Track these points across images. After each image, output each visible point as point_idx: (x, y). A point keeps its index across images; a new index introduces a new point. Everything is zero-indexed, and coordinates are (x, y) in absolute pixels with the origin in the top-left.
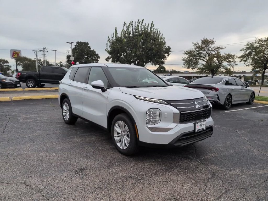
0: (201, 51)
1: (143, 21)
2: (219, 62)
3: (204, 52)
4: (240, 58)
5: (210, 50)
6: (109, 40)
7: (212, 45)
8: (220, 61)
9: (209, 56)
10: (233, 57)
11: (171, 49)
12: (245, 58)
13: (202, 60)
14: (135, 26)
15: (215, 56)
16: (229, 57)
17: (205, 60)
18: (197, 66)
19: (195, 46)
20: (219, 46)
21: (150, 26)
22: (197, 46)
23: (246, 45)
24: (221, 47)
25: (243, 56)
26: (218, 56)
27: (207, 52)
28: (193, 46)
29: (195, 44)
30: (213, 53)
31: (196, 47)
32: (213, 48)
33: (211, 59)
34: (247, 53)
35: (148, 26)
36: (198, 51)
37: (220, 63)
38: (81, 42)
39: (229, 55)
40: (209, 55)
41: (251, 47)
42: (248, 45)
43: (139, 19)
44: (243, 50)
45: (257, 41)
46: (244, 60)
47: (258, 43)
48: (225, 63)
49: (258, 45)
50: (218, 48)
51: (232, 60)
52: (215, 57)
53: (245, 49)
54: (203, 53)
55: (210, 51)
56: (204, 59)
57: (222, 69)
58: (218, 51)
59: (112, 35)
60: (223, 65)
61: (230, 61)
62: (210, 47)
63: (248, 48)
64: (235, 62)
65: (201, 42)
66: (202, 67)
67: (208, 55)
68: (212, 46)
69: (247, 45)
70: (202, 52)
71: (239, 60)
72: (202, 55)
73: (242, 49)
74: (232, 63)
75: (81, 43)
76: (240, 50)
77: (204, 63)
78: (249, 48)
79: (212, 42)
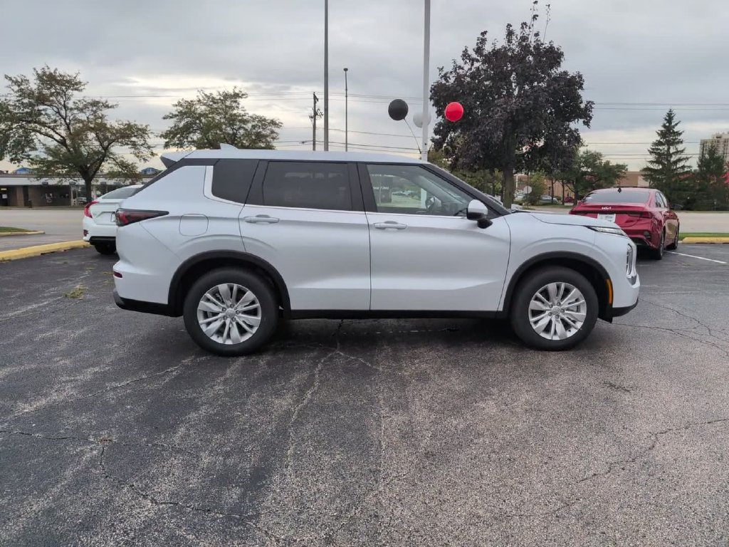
0: (41, 107)
2: (101, 145)
3: (50, 111)
4: (165, 136)
5: (70, 105)
7: (75, 92)
8: (106, 143)
9: (68, 125)
10: (143, 132)
12: (176, 139)
13: (46, 135)
15: (92, 126)
16: (129, 133)
17: (58, 137)
18: (30, 153)
19: (16, 88)
20: (97, 100)
22: (22, 87)
23: (176, 106)
24: (103, 100)
25: (170, 132)
26: (100, 129)
27: (59, 112)
28: (8, 87)
29: (16, 82)
30: (82, 116)
31: (21, 90)
32: (79, 101)
33: (77, 136)
34: (181, 125)
36: (30, 105)
37: (106, 149)
39: (129, 126)
40: (68, 121)
41: (187, 111)
42: (181, 106)
44: (171, 117)
45: (201, 99)
46: (175, 144)
47: (204, 104)
48: (122, 152)
49: (203, 108)
50: (95, 104)
51: (139, 141)
52: (92, 129)
53: (176, 116)
54: (46, 114)
55: (71, 109)
56: (51, 133)
58: (95, 112)
60: (112, 154)
61: (134, 145)
62: (69, 98)
63: (182, 115)
64: (149, 147)
65: (36, 77)
66: (43, 156)
67: (63, 122)
68: (75, 96)
69: (180, 104)
70: (44, 110)
71: (163, 141)
72: (43, 119)
73: (168, 114)
74: (142, 149)
76: (163, 116)
77: (52, 144)
78: (185, 113)
79: (72, 84)
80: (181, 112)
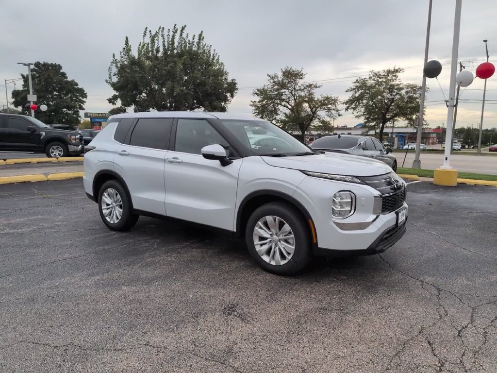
0: (283, 91)
1: (183, 28)
2: (311, 110)
3: (287, 92)
4: (346, 103)
5: (297, 88)
6: (115, 61)
7: (301, 80)
8: (314, 109)
9: (295, 100)
10: (334, 101)
11: (236, 85)
12: (354, 104)
13: (284, 106)
14: (168, 38)
15: (306, 99)
16: (327, 102)
17: (290, 107)
18: (276, 117)
19: (272, 81)
20: (311, 83)
21: (196, 40)
22: (275, 80)
23: (355, 83)
24: (314, 83)
25: (350, 100)
26: (310, 100)
27: (291, 93)
28: (269, 80)
29: (273, 78)
30: (302, 94)
31: (274, 82)
32: (302, 85)
33: (298, 105)
34: (357, 95)
35: (193, 39)
36: (278, 90)
37: (314, 113)
38: (44, 62)
39: (327, 98)
40: (295, 97)
41: (362, 85)
42: (358, 82)
43: (175, 25)
44: (351, 91)
45: (371, 75)
46: (352, 108)
47: (374, 80)
48: (322, 113)
49: (373, 82)
50: (310, 86)
51: (332, 107)
52: (306, 101)
53: (354, 89)
54: (285, 94)
55: (297, 90)
56: (287, 105)
57: (316, 123)
58: (310, 91)
59: (121, 52)
60: (318, 116)
61: (329, 110)
62: (297, 84)
63: (358, 88)
64: (338, 111)
65: (282, 74)
66: (283, 118)
67: (293, 98)
68: (300, 82)
69: (357, 81)
70: (284, 92)
71: (345, 106)
72: (284, 97)
73: (349, 88)
74: (333, 112)
75: (46, 65)
76: (346, 90)
77: (288, 112)
78: (360, 87)
79: (299, 75)
80: (357, 86)
